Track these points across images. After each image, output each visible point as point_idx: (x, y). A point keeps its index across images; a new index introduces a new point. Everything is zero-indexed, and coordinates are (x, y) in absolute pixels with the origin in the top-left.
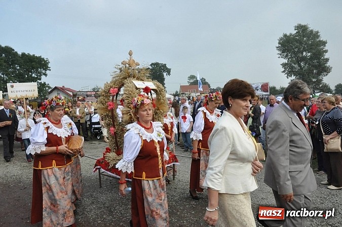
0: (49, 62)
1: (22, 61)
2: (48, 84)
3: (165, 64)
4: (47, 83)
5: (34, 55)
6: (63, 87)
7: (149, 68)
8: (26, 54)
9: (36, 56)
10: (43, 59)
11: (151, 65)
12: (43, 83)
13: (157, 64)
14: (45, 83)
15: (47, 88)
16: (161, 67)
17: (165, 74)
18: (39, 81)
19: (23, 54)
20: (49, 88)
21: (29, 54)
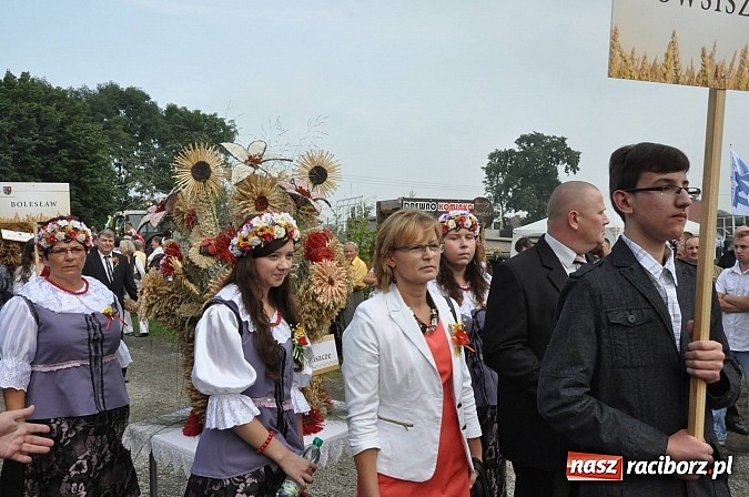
0: (236, 131)
1: (168, 127)
3: (563, 139)
5: (198, 112)
7: (512, 151)
8: (179, 107)
9: (204, 115)
10: (222, 122)
11: (519, 142)
13: (537, 139)
16: (548, 147)
17: (561, 168)
19: (172, 109)
21: (185, 108)
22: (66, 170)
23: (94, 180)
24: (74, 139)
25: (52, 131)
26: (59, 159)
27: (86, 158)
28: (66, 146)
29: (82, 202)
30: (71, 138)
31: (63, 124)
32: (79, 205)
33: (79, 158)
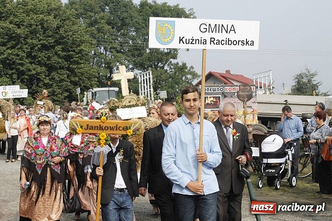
2: (192, 67)
4: (189, 66)
6: (228, 72)
12: (180, 64)
14: (184, 65)
15: (189, 76)
18: (174, 61)
19: (144, 4)
20: (195, 75)
22: (60, 60)
23: (79, 66)
24: (65, 38)
25: (51, 33)
26: (56, 53)
27: (74, 51)
28: (59, 44)
29: (71, 82)
30: (63, 38)
31: (58, 28)
32: (69, 84)
33: (69, 51)
